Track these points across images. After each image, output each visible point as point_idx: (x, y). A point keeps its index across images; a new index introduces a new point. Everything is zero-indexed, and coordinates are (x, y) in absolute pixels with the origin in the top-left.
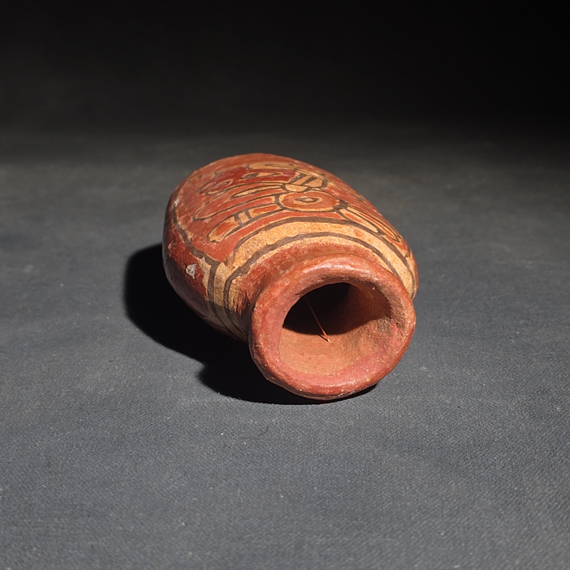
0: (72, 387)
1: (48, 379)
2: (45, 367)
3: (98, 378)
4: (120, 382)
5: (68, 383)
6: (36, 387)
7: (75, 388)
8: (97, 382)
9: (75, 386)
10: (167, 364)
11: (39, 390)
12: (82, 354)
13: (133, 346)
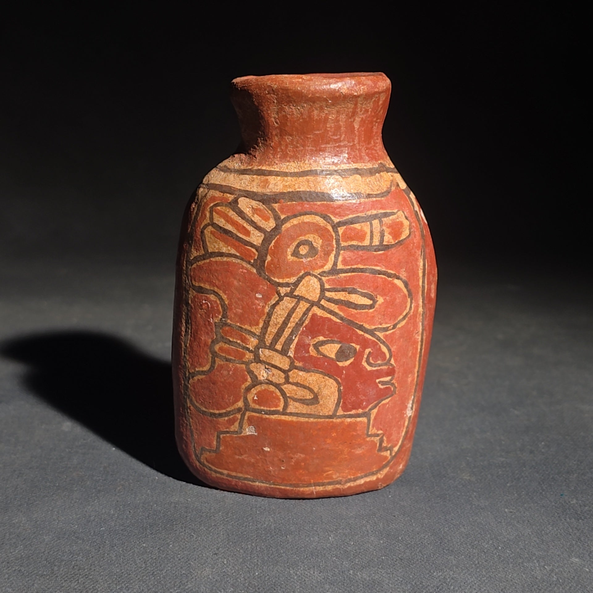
0: (182, 587)
1: (149, 576)
2: (139, 561)
3: (209, 576)
4: (236, 579)
5: (176, 582)
6: (137, 586)
7: (186, 588)
8: (209, 580)
9: (186, 586)
10: (282, 556)
11: (143, 590)
12: (177, 544)
13: (233, 534)
